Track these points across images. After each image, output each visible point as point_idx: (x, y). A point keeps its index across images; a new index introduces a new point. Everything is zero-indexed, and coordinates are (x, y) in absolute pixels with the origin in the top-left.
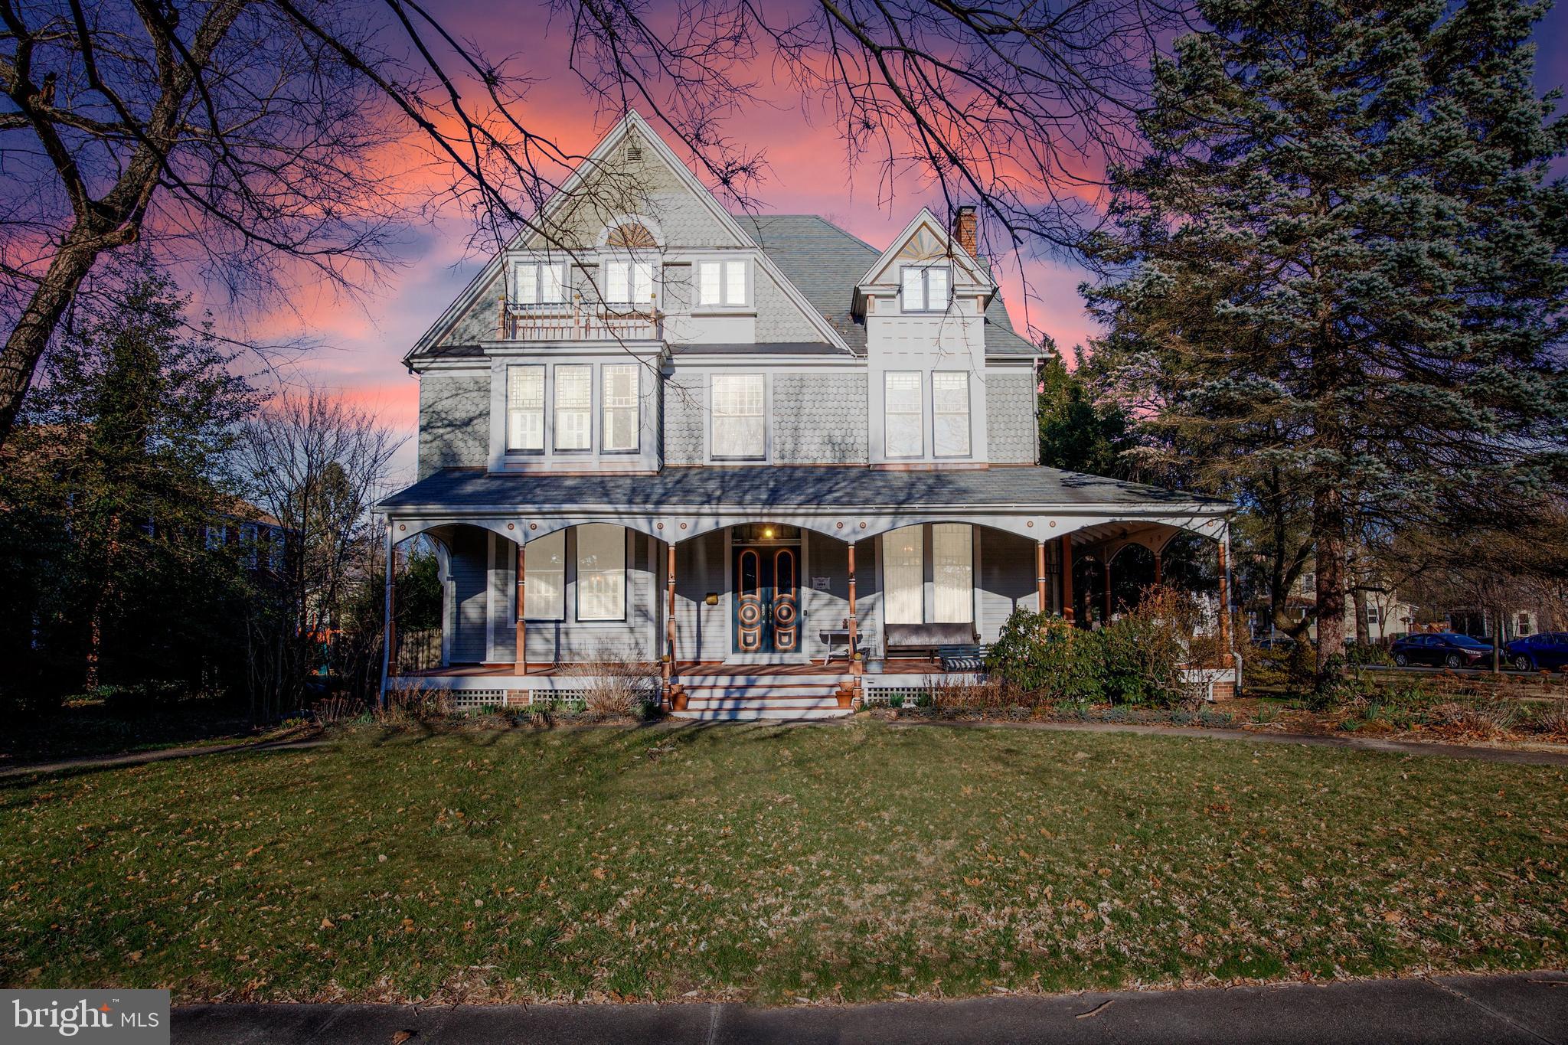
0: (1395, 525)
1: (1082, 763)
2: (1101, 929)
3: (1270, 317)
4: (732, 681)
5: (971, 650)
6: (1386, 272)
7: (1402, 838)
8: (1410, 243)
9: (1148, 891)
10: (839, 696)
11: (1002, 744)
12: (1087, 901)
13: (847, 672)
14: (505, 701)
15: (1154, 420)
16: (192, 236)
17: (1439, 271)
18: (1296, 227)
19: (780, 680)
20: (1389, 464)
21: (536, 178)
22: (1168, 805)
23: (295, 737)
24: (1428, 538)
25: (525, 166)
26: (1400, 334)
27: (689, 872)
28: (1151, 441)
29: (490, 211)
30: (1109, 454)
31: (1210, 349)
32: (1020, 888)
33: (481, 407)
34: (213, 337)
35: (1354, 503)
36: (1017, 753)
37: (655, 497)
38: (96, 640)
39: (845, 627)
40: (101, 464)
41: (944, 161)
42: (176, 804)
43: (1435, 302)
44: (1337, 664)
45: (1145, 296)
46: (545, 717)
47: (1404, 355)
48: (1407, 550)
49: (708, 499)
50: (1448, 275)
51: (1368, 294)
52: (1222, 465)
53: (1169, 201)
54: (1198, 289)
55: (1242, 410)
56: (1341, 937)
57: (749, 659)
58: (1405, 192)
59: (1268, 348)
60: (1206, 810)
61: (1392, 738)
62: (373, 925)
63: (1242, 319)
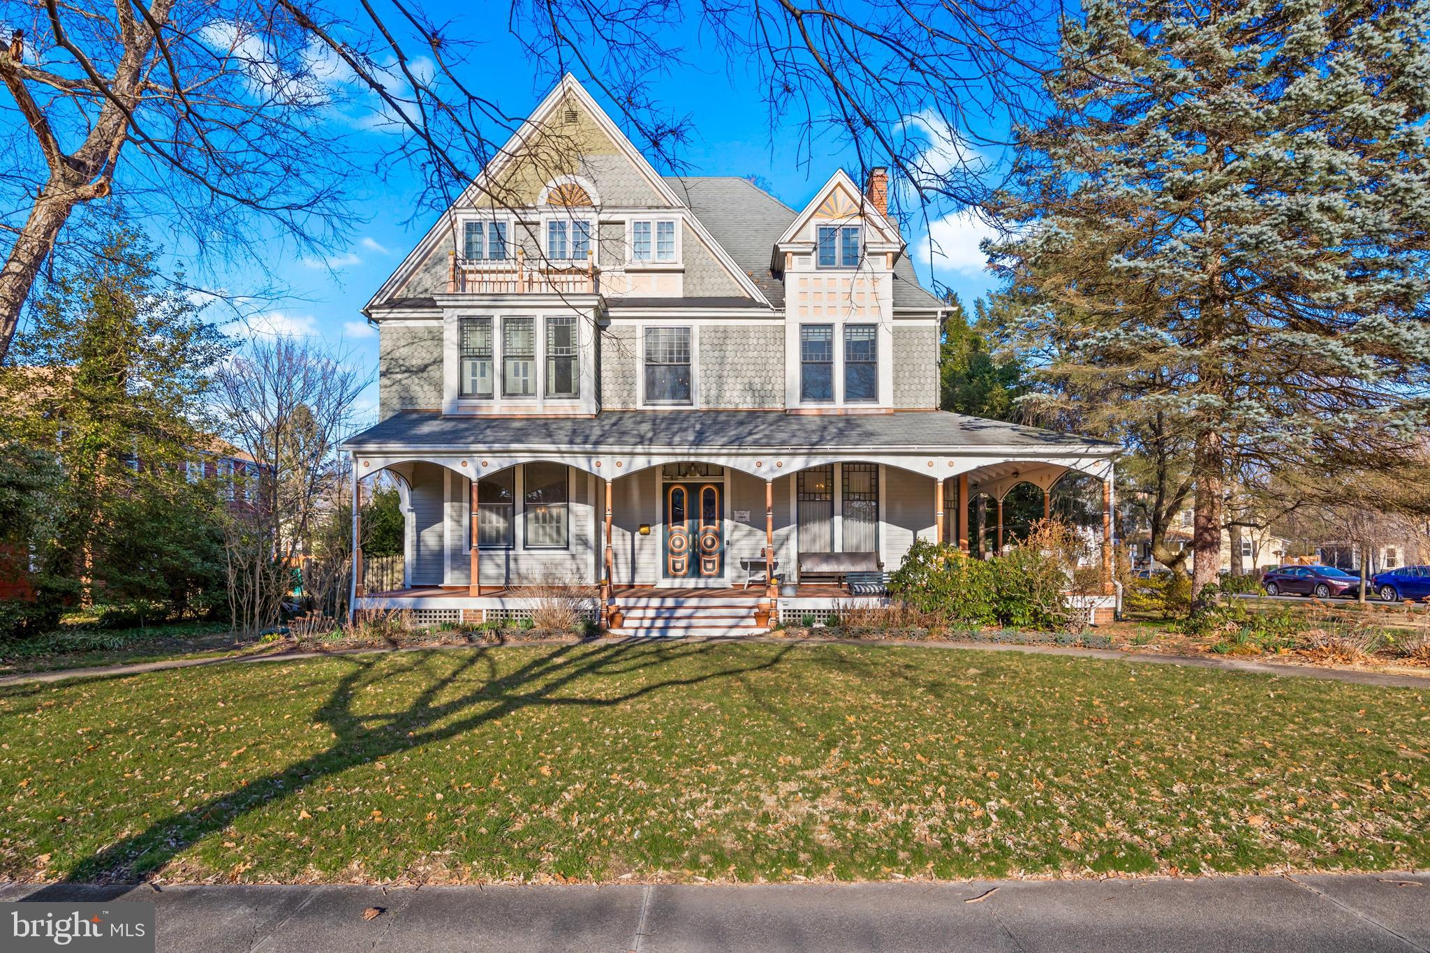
0: (1272, 466)
1: (974, 678)
2: (989, 825)
3: (1161, 271)
4: (663, 602)
5: (875, 576)
6: (1276, 225)
7: (1267, 750)
8: (1301, 198)
9: (1032, 792)
10: (757, 616)
11: (901, 661)
12: (977, 800)
13: (765, 596)
14: (461, 619)
15: (1048, 369)
16: (160, 190)
17: (1327, 224)
18: (1190, 183)
19: (705, 602)
20: (1268, 409)
21: (480, 140)
22: (1051, 717)
23: (274, 651)
24: (1303, 478)
25: (469, 126)
26: (1286, 286)
27: (624, 770)
28: (1044, 388)
29: (438, 170)
30: (1005, 400)
31: (1103, 301)
32: (916, 788)
33: (435, 355)
34: (185, 287)
35: (1234, 445)
36: (916, 668)
37: (593, 438)
38: (88, 564)
39: (763, 555)
40: (87, 404)
41: (859, 123)
42: (167, 710)
43: (1322, 254)
44: (1211, 592)
45: (1043, 251)
46: (498, 634)
47: (1288, 305)
48: (1284, 489)
49: (641, 440)
50: (1337, 229)
51: (1257, 247)
52: (1108, 410)
53: (1070, 159)
54: (1093, 245)
55: (1131, 359)
56: (1207, 838)
57: (677, 583)
58: (1299, 147)
59: (1158, 300)
60: (1086, 722)
61: (1261, 661)
62: (346, 816)
63: (1134, 273)
